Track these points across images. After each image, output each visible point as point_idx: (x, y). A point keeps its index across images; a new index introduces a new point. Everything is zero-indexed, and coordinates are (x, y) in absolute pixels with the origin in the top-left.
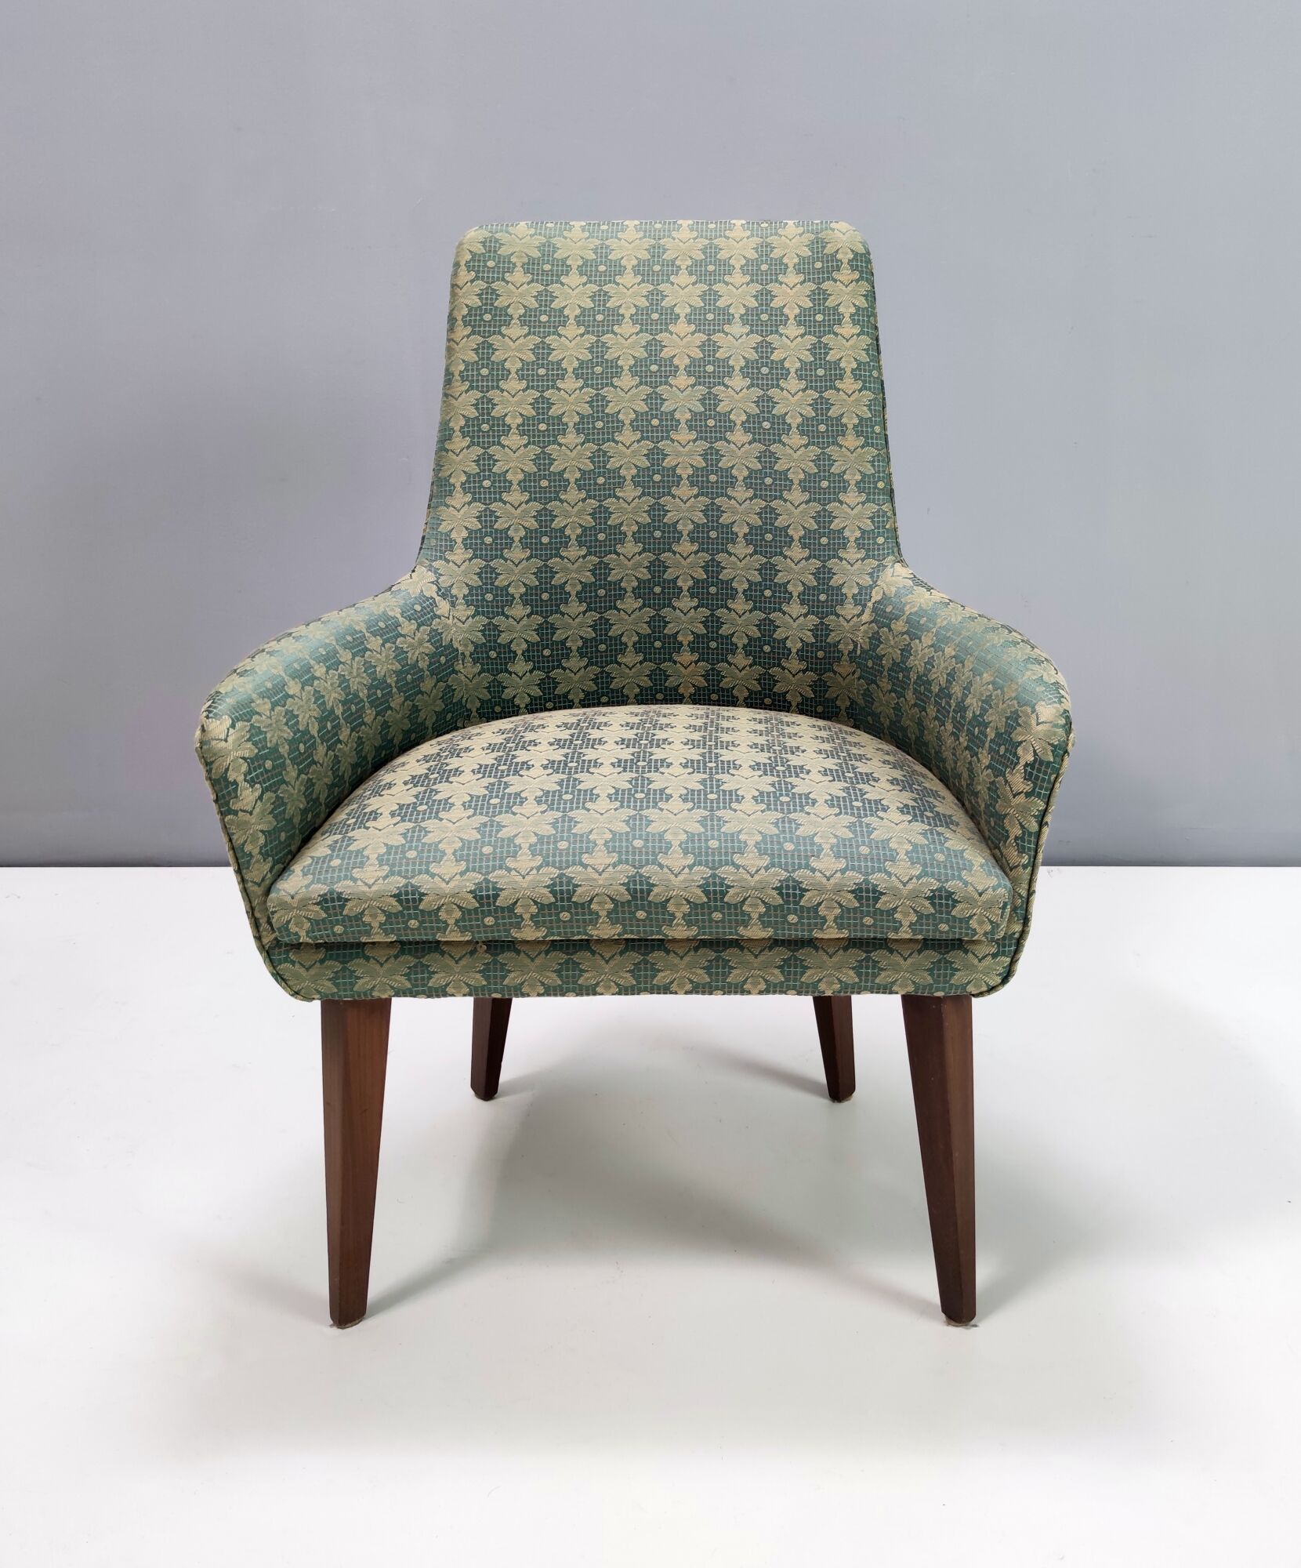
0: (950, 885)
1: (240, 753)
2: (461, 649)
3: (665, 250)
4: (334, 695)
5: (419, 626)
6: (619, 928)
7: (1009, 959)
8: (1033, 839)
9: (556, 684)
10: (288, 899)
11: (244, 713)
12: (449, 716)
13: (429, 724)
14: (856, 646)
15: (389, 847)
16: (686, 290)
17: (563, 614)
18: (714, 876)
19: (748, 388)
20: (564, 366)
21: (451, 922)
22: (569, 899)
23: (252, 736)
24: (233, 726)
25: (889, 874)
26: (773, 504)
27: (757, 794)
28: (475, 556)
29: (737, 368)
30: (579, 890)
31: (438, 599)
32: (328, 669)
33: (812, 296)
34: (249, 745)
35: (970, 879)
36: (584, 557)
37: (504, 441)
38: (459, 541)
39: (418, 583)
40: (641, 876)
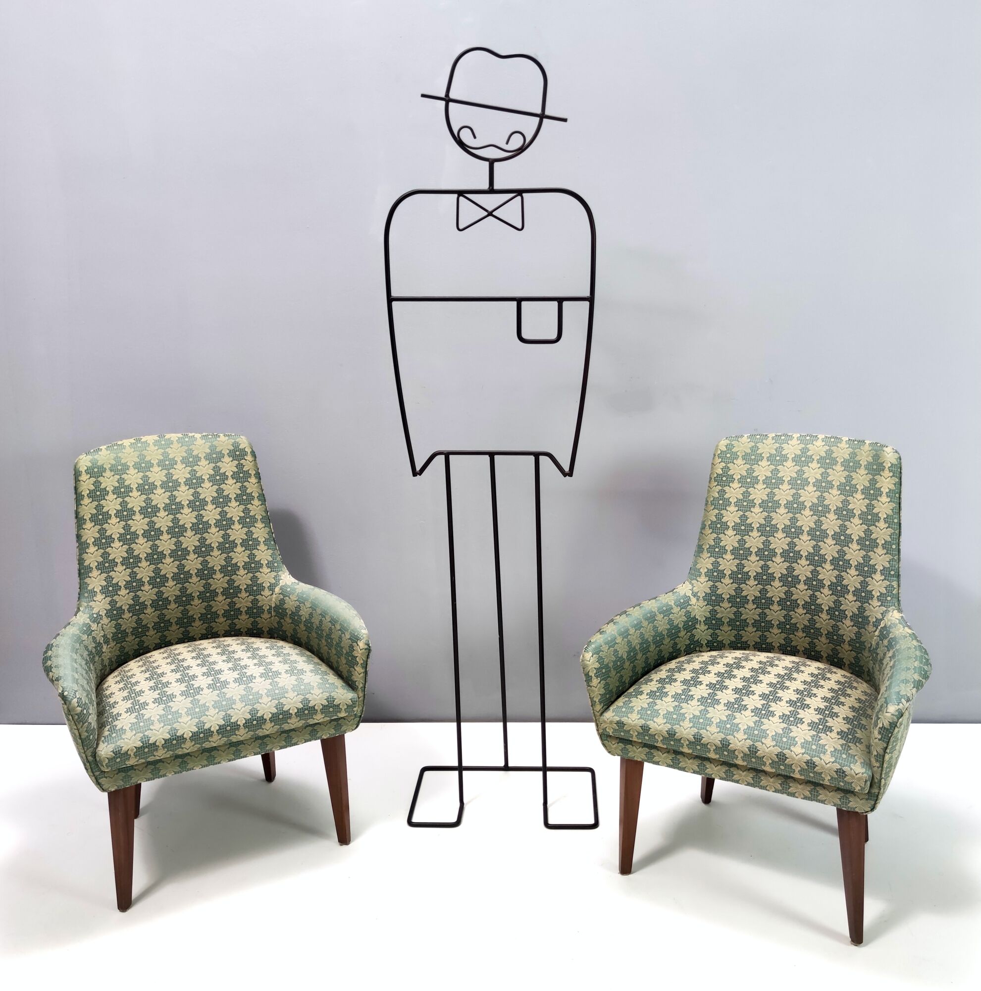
0: (845, 769)
1: (594, 666)
2: (699, 619)
3: (809, 450)
4: (637, 641)
5: (681, 609)
6: (718, 756)
7: (874, 802)
8: (881, 758)
9: (742, 637)
10: (606, 720)
11: (597, 651)
12: (692, 646)
13: (682, 649)
14: (871, 645)
15: (642, 708)
16: (815, 471)
17: (745, 608)
18: (753, 745)
19: (836, 520)
20: (755, 502)
21: (659, 740)
22: (700, 742)
23: (599, 660)
24: (592, 656)
25: (821, 759)
26: (842, 574)
27: (782, 714)
28: (709, 580)
29: (832, 510)
30: (704, 739)
31: (691, 597)
32: (636, 630)
33: (870, 481)
34: (597, 663)
35: (853, 768)
36: (756, 585)
37: (726, 532)
38: (703, 573)
39: (685, 589)
40: (727, 739)
